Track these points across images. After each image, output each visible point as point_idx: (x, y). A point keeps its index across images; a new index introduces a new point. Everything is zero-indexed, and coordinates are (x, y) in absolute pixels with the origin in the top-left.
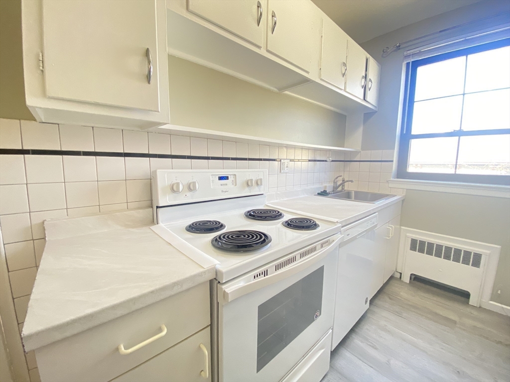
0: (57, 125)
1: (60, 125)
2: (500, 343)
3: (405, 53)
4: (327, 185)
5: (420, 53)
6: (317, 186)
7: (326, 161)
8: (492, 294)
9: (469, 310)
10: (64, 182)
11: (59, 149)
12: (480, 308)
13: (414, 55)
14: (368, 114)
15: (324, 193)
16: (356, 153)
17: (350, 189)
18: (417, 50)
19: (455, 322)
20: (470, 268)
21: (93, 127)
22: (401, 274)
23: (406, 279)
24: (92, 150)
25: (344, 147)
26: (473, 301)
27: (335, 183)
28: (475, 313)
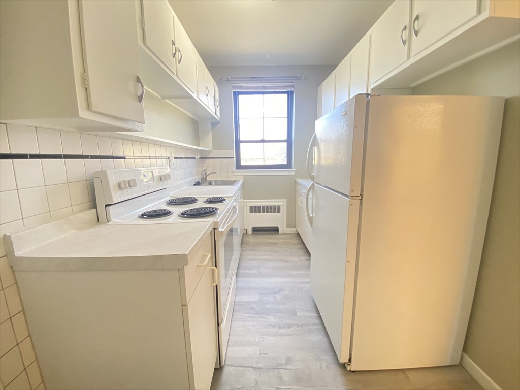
0: (5, 125)
1: (8, 125)
2: (295, 244)
3: (233, 85)
4: (196, 177)
5: (241, 87)
6: (191, 179)
7: (194, 158)
8: (287, 224)
9: (280, 236)
10: (17, 189)
11: (8, 152)
12: (283, 234)
13: (238, 88)
14: (215, 123)
15: (197, 184)
16: (210, 152)
17: (211, 180)
18: (239, 85)
19: (277, 243)
20: (277, 214)
21: (36, 128)
22: (247, 230)
23: (250, 232)
24: (37, 152)
25: (199, 146)
26: (280, 231)
27: (202, 175)
28: (283, 236)
